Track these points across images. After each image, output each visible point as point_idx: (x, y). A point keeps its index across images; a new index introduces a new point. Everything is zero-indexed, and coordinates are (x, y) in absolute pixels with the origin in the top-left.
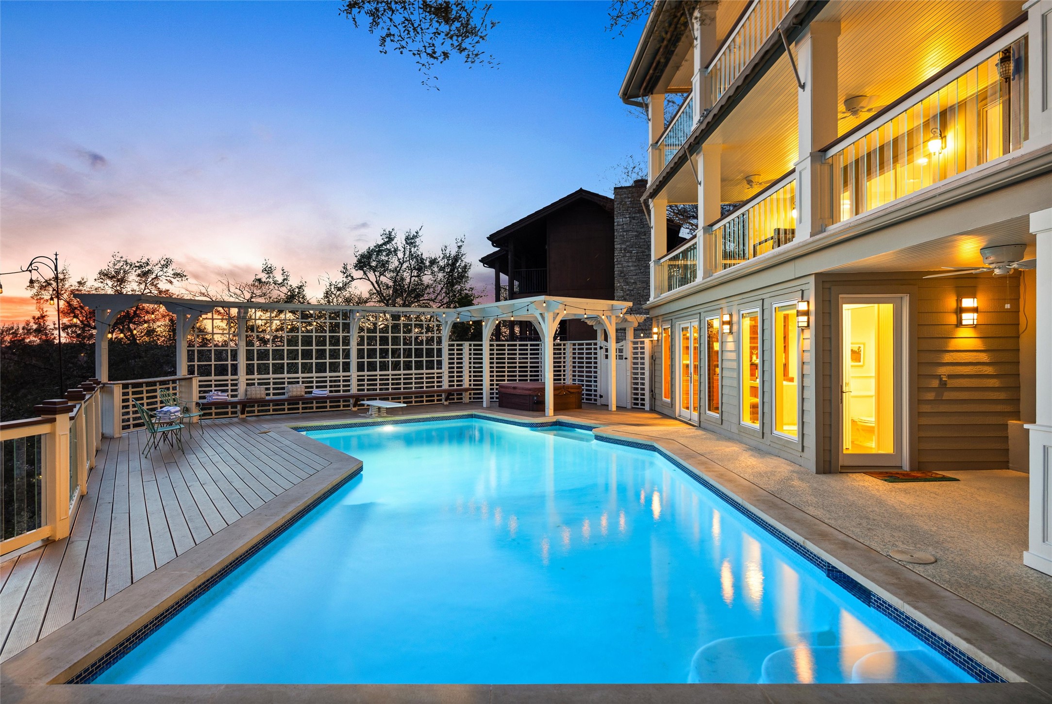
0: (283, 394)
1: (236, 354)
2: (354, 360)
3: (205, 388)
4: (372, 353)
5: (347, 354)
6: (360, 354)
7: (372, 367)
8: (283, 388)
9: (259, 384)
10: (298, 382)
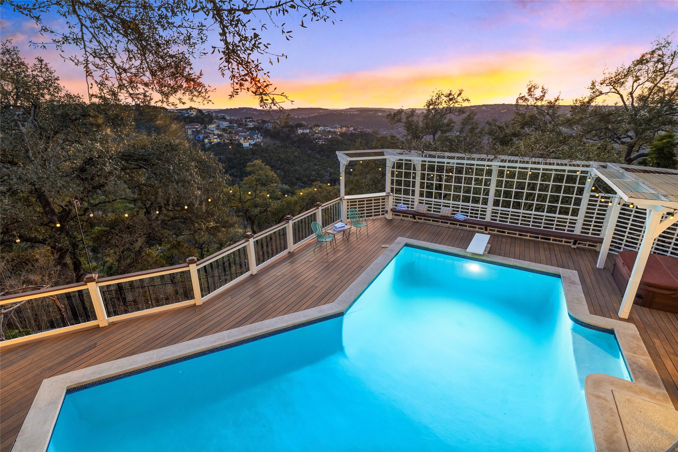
0: (439, 212)
1: (415, 184)
2: (491, 197)
3: (398, 200)
4: (507, 194)
5: (487, 193)
6: (498, 193)
7: (506, 204)
8: (440, 209)
9: (426, 203)
10: (449, 207)
